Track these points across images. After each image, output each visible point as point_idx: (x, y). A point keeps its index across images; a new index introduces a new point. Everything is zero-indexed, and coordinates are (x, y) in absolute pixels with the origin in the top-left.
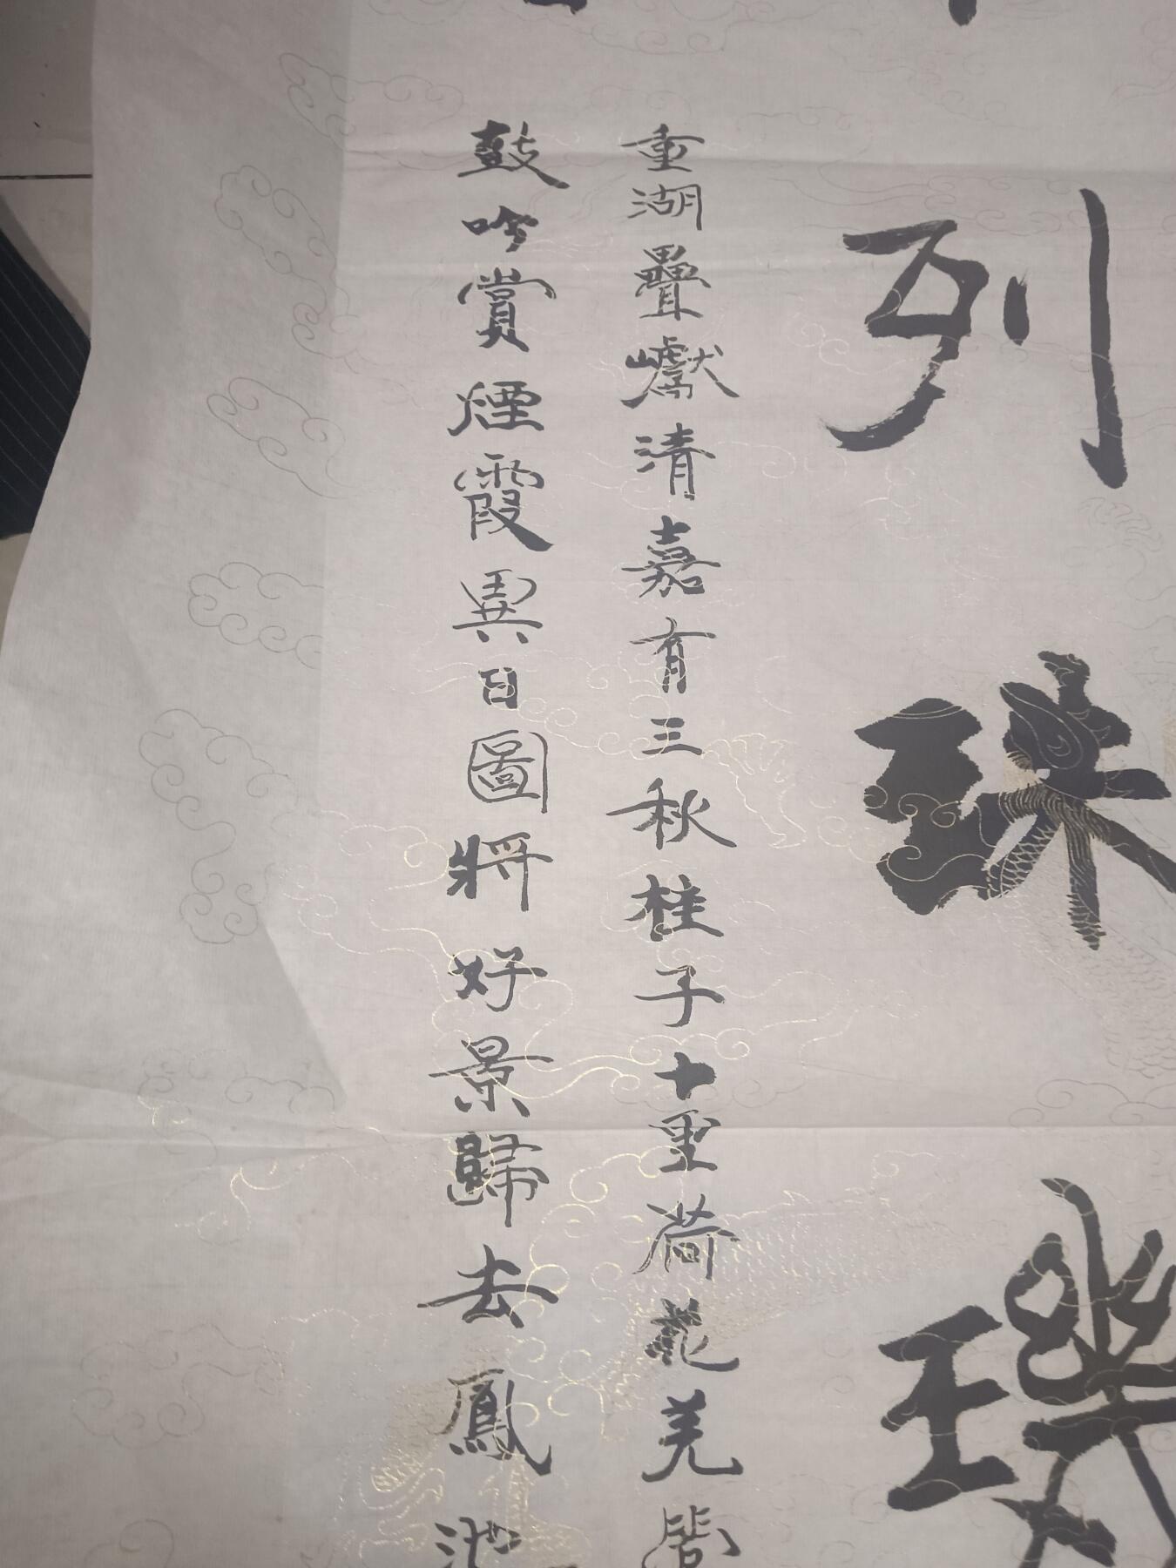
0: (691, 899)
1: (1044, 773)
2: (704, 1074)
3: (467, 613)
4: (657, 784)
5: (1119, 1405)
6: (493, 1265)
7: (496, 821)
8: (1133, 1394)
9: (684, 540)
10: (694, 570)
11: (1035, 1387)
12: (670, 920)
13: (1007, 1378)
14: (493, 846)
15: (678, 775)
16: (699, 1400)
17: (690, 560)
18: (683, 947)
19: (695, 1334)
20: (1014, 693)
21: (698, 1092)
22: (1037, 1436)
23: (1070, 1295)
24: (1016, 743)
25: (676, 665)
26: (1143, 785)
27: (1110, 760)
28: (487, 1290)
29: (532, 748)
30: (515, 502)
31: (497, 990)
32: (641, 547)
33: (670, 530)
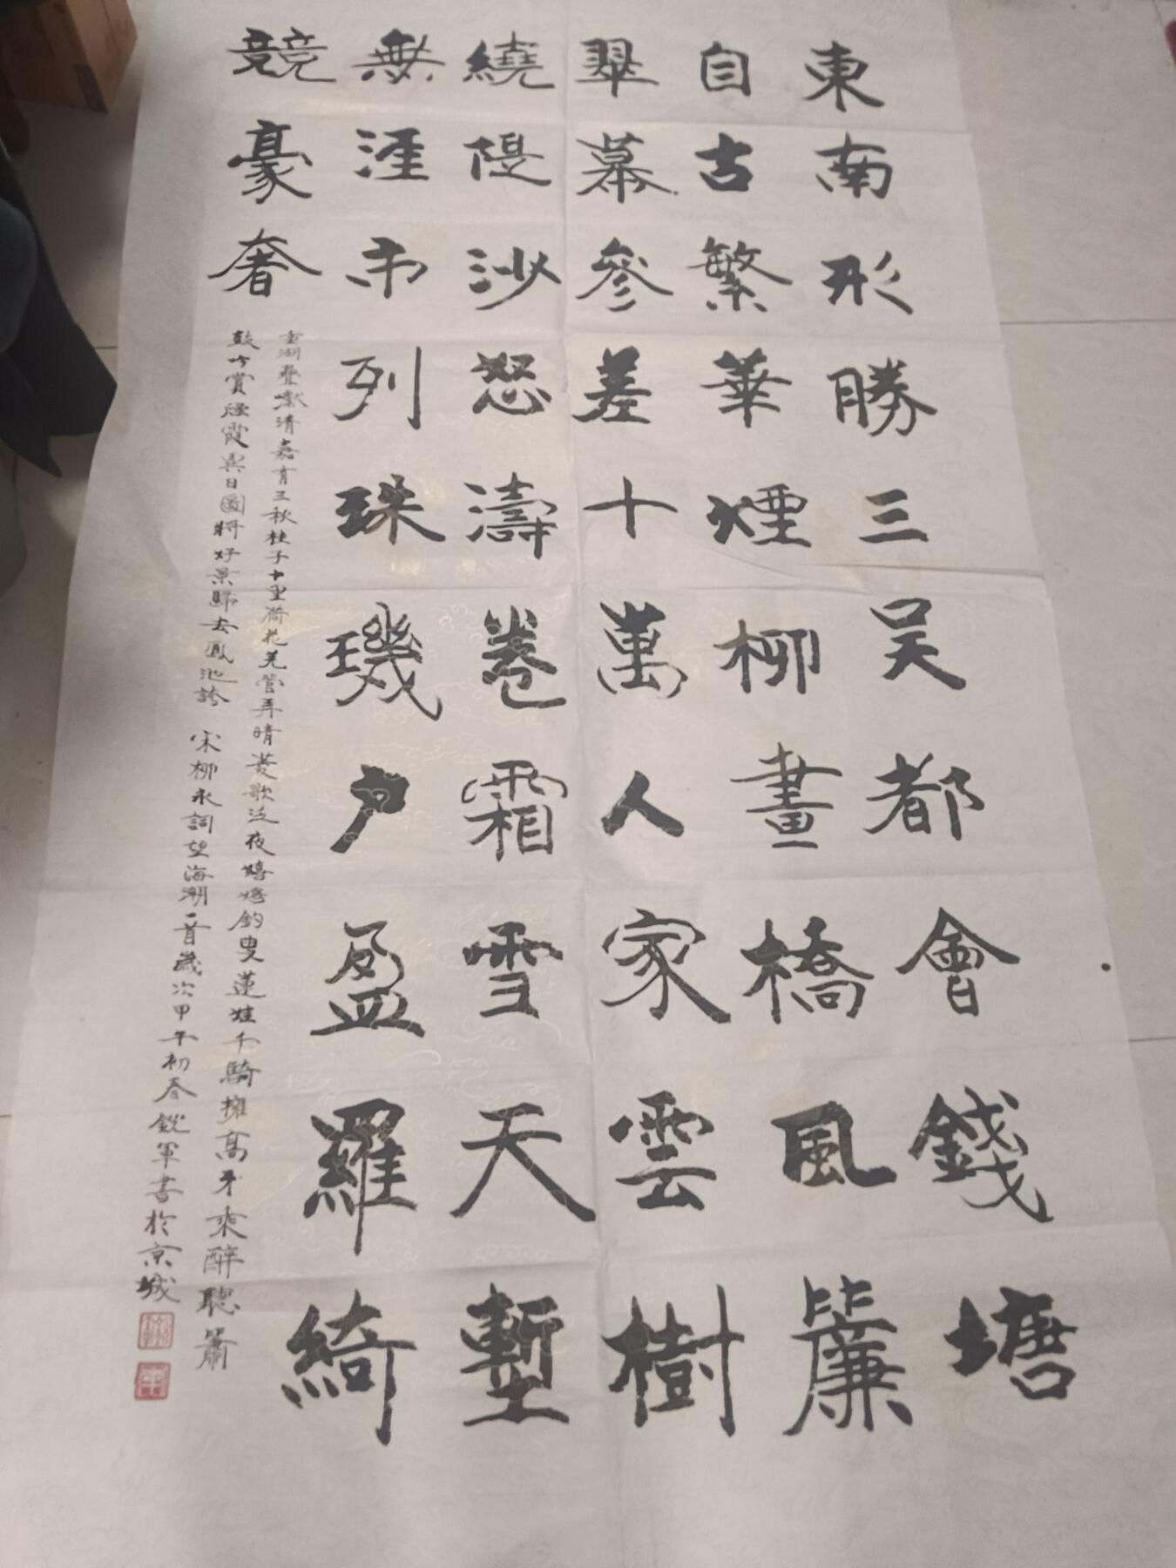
0: (283, 535)
1: (388, 505)
2: (282, 574)
3: (223, 464)
4: (276, 508)
5: (392, 655)
6: (221, 620)
7: (227, 517)
8: (395, 652)
9: (288, 445)
10: (291, 453)
11: (367, 649)
12: (276, 540)
13: (361, 647)
14: (227, 524)
15: (282, 506)
16: (276, 652)
17: (289, 450)
18: (279, 546)
19: (276, 637)
20: (384, 485)
21: (280, 579)
22: (368, 661)
23: (380, 629)
24: (382, 498)
25: (284, 479)
26: (418, 508)
27: (408, 502)
28: (219, 625)
29: (240, 499)
30: (239, 435)
31: (226, 557)
32: (277, 446)
33: (285, 442)
